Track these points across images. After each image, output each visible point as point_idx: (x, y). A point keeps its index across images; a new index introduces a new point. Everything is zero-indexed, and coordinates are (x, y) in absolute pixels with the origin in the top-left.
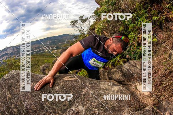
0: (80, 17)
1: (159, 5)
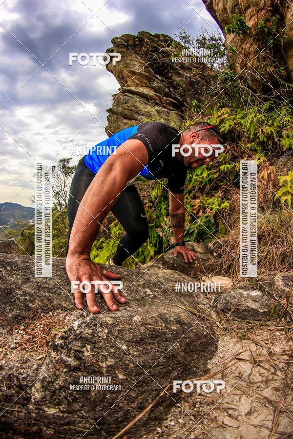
0: (61, 161)
1: (235, 145)
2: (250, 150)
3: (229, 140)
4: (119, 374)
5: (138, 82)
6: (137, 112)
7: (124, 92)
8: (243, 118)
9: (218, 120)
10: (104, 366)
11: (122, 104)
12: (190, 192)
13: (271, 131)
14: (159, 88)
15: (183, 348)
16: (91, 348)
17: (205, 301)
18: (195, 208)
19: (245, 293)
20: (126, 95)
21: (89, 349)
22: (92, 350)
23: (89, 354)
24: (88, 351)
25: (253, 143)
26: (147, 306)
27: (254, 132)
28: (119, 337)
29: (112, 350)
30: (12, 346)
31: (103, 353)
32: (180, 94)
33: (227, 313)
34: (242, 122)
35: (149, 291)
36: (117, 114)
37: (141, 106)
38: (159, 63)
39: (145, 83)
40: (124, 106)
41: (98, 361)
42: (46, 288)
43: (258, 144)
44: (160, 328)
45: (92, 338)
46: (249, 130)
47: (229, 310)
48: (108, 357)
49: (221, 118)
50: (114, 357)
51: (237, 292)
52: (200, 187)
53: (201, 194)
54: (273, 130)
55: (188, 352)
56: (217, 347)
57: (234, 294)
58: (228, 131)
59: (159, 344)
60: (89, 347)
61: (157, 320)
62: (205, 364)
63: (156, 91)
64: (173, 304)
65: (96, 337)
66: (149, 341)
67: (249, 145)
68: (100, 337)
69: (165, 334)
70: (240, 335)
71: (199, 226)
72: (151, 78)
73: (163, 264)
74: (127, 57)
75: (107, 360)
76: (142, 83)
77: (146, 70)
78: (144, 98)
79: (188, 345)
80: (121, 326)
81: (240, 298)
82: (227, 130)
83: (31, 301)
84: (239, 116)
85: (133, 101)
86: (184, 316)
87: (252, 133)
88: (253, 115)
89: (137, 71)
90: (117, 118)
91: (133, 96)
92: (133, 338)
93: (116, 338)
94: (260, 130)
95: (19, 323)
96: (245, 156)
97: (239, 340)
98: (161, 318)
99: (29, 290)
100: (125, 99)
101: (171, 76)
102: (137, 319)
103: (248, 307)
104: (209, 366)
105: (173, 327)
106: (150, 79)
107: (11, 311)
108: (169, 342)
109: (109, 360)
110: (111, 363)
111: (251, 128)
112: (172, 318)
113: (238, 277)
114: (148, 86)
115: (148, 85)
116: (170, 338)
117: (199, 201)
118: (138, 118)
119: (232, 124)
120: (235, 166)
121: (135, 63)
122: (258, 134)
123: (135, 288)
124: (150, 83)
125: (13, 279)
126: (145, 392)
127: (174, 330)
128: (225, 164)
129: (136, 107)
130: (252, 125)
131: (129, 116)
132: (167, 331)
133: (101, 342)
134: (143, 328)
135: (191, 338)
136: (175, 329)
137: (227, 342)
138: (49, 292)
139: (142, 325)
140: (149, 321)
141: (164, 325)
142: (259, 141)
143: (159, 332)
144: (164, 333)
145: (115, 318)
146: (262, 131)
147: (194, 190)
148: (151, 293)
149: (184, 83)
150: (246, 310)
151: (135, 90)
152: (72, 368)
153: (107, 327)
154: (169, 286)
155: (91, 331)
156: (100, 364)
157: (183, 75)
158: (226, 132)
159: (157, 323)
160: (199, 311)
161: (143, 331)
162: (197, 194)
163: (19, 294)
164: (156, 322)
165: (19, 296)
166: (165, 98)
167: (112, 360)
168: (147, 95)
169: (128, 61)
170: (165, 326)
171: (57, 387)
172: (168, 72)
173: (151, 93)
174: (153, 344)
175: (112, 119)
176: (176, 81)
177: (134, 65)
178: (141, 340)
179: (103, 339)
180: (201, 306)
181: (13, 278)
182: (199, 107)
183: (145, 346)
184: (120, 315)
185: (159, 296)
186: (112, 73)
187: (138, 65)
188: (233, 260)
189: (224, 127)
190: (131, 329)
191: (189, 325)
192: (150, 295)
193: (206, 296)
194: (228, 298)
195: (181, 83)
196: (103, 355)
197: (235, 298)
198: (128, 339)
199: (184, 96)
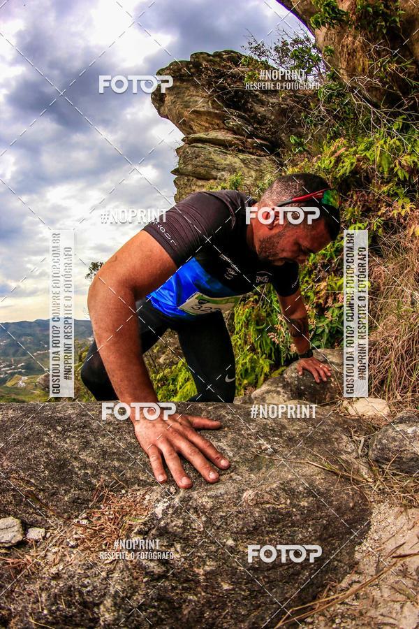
1: (364, 192)
2: (388, 195)
3: (354, 185)
4: (222, 583)
5: (207, 125)
6: (215, 168)
7: (190, 142)
8: (367, 149)
9: (333, 159)
10: (201, 573)
11: (192, 160)
12: (310, 273)
13: (414, 162)
14: (239, 127)
15: (319, 534)
16: (181, 547)
17: (350, 447)
18: (321, 295)
19: (410, 430)
20: (194, 147)
21: (179, 549)
22: (183, 550)
23: (179, 557)
24: (178, 552)
25: (391, 184)
26: (264, 470)
27: (389, 168)
28: (223, 528)
29: (213, 548)
30: (72, 543)
31: (199, 554)
32: (270, 130)
33: (383, 463)
34: (368, 155)
35: (265, 443)
36: (188, 175)
37: (218, 158)
38: (229, 92)
39: (218, 125)
40: (195, 162)
41: (193, 566)
42: (114, 453)
43: (397, 184)
44: (283, 506)
45: (183, 532)
46: (380, 166)
47: (388, 460)
48: (207, 559)
49: (336, 155)
50: (215, 559)
51: (398, 429)
52: (324, 263)
53: (327, 274)
54: (416, 160)
55: (325, 539)
56: (369, 525)
57: (393, 434)
58: (350, 172)
59: (282, 532)
60: (178, 547)
61: (278, 494)
62: (351, 554)
63: (235, 133)
64: (302, 461)
65: (188, 529)
66: (267, 529)
67: (385, 189)
68: (195, 529)
69: (291, 516)
70: (404, 502)
71: (331, 322)
72: (224, 116)
73: (284, 387)
74: (184, 93)
75: (205, 564)
76: (212, 124)
77: (215, 106)
78: (220, 145)
79: (325, 528)
80: (225, 509)
81: (402, 441)
82: (348, 171)
83: (94, 476)
84: (362, 147)
85: (206, 152)
86: (318, 479)
87: (386, 170)
88: (382, 142)
89: (202, 109)
90: (188, 180)
91: (204, 146)
92: (243, 528)
93: (218, 529)
94: (397, 164)
95: (79, 509)
96: (381, 206)
97: (403, 509)
98: (284, 490)
99: (90, 460)
100: (194, 152)
101: (251, 107)
102: (248, 495)
103: (414, 453)
104: (358, 556)
105: (302, 504)
106: (223, 118)
107: (67, 492)
108: (298, 527)
109: (208, 563)
110: (211, 568)
111: (383, 163)
112: (301, 488)
113: (396, 397)
114: (223, 128)
115: (222, 126)
116: (298, 520)
117: (325, 284)
118: (217, 176)
119: (354, 161)
120: (370, 224)
121: (197, 98)
122: (395, 170)
123: (245, 441)
124: (224, 123)
125: (66, 446)
126: (259, 606)
127: (304, 507)
128: (355, 223)
129: (211, 160)
130: (384, 157)
131: (205, 176)
132: (294, 510)
133: (196, 537)
134: (258, 509)
135: (330, 516)
136: (306, 504)
137: (385, 513)
138: (118, 460)
139: (257, 505)
140: (267, 497)
141: (289, 501)
142: (399, 179)
143: (281, 514)
144: (289, 514)
145: (216, 497)
146: (400, 163)
147: (315, 269)
148: (269, 446)
149: (272, 114)
150: (413, 459)
151: (205, 136)
152: (156, 576)
153: (204, 513)
154: (294, 430)
155: (181, 521)
156: (196, 569)
157: (268, 102)
158: (347, 174)
159: (278, 500)
160: (341, 468)
161: (257, 515)
162: (321, 275)
163: (77, 467)
164: (277, 498)
165: (77, 469)
166: (249, 140)
167: (212, 563)
168: (224, 140)
169: (186, 99)
170: (291, 503)
171: (135, 604)
172: (247, 102)
173: (229, 137)
174: (273, 533)
175: (182, 183)
176: (259, 113)
177: (196, 101)
178: (255, 528)
179: (199, 532)
180: (344, 457)
181: (66, 443)
182: (301, 144)
183: (261, 537)
184: (223, 492)
185: (281, 449)
186: (168, 118)
187: (201, 101)
188: (387, 371)
189: (343, 167)
190: (239, 512)
191: (326, 494)
192: (266, 449)
193: (351, 437)
194: (384, 441)
195: (268, 115)
196: (199, 556)
197: (395, 441)
198: (235, 530)
199: (276, 132)
